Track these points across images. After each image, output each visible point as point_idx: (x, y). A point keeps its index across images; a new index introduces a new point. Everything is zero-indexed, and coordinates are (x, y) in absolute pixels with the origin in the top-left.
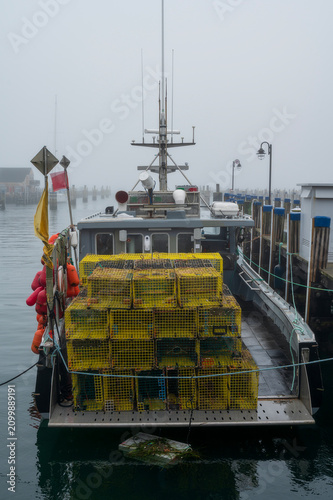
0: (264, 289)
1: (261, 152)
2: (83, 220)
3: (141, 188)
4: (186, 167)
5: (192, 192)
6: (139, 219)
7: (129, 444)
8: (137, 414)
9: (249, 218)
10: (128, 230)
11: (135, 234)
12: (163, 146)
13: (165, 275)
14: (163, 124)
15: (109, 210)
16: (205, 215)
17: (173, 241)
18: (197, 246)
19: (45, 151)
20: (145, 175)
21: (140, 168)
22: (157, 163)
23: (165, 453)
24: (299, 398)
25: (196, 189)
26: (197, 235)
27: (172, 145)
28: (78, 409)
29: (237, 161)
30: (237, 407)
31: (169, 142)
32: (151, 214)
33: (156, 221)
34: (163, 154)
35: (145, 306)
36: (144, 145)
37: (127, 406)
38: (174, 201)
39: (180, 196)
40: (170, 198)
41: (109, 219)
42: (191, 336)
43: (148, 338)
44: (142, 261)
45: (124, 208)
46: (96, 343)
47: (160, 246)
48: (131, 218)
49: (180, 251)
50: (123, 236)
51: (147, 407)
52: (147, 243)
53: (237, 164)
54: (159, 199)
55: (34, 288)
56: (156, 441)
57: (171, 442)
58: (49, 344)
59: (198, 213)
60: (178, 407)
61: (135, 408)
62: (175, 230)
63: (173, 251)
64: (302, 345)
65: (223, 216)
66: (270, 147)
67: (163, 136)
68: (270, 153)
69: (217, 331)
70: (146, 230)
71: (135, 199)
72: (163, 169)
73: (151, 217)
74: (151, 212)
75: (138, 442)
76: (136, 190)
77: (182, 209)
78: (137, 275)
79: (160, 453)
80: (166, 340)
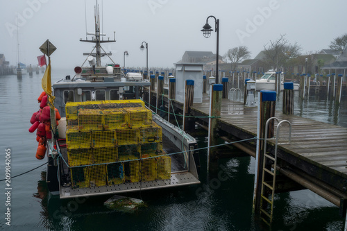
0: (157, 118)
1: (142, 47)
2: (55, 83)
3: (88, 65)
4: (110, 54)
5: (116, 67)
6: (89, 82)
7: (109, 203)
8: (108, 187)
9: (148, 81)
10: (83, 88)
11: (87, 91)
12: (98, 42)
13: (120, 111)
14: (97, 30)
15: (68, 77)
16: (123, 80)
17: (108, 94)
18: (121, 97)
19: (48, 43)
20: (91, 58)
21: (84, 54)
22: (95, 51)
23: (129, 205)
24: (189, 171)
25: (119, 66)
26: (121, 90)
27: (103, 42)
28: (75, 188)
29: (126, 52)
30: (161, 179)
31: (101, 40)
32: (94, 79)
33: (98, 83)
34: (98, 46)
35: (110, 129)
36: (87, 41)
37: (102, 183)
38: (107, 72)
39: (110, 69)
40: (104, 71)
41: (70, 82)
42: (136, 143)
43: (113, 146)
44: (102, 104)
45: (79, 76)
46: (84, 150)
47: (100, 97)
48: (84, 82)
49: (112, 99)
50: (80, 91)
51: (113, 183)
52: (93, 95)
53: (126, 53)
54: (98, 71)
55: (32, 122)
56: (124, 199)
57: (132, 199)
58: (55, 153)
59: (120, 79)
60: (129, 181)
61: (107, 184)
62: (109, 88)
63: (108, 99)
64: (190, 145)
65: (134, 80)
66: (147, 45)
67: (98, 36)
68: (147, 48)
69: (150, 140)
70: (92, 88)
71: (85, 72)
72: (98, 55)
73: (95, 81)
74: (94, 78)
75: (114, 200)
76: (84, 66)
77: (112, 77)
78: (105, 112)
79: (126, 205)
80: (123, 147)
